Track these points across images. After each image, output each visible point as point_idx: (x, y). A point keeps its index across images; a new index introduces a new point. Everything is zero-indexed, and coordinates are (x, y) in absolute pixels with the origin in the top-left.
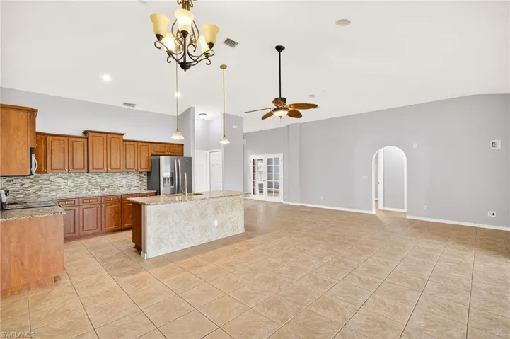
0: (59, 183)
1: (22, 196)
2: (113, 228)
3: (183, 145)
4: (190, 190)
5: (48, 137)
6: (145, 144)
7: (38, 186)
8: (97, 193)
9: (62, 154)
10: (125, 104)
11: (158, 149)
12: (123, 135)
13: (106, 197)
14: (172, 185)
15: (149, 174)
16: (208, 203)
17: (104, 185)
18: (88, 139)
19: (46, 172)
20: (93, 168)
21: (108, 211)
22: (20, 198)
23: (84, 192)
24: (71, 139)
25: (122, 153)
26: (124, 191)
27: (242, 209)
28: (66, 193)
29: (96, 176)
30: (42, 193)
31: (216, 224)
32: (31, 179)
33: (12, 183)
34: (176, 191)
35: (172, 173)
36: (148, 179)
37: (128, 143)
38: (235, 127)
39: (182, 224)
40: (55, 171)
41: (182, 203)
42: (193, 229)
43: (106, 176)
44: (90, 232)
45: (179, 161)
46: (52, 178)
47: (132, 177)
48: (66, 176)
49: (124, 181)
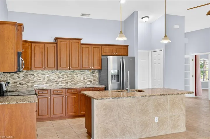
0: (39, 77)
1: (19, 86)
2: (73, 114)
3: (128, 46)
4: (133, 86)
5: (32, 44)
6: (97, 46)
7: (27, 79)
8: (64, 86)
9: (41, 56)
10: (83, 15)
11: (107, 50)
12: (81, 39)
13: (69, 89)
14: (118, 81)
15: (100, 71)
16: (148, 101)
17: (68, 79)
18: (57, 44)
19: (31, 69)
20: (60, 67)
21: (70, 100)
22: (18, 87)
23: (55, 85)
24: (46, 45)
25: (80, 54)
26: (81, 85)
27: (183, 108)
28: (43, 84)
29: (63, 73)
30: (30, 84)
31: (156, 120)
32: (24, 74)
33: (13, 76)
34: (121, 87)
35: (118, 71)
36: (100, 75)
37: (84, 46)
38: (176, 27)
39: (125, 118)
40: (37, 69)
41: (124, 99)
42: (134, 123)
43: (69, 73)
44: (58, 116)
45: (124, 60)
46: (35, 73)
47: (87, 73)
48: (44, 72)
49: (82, 77)
